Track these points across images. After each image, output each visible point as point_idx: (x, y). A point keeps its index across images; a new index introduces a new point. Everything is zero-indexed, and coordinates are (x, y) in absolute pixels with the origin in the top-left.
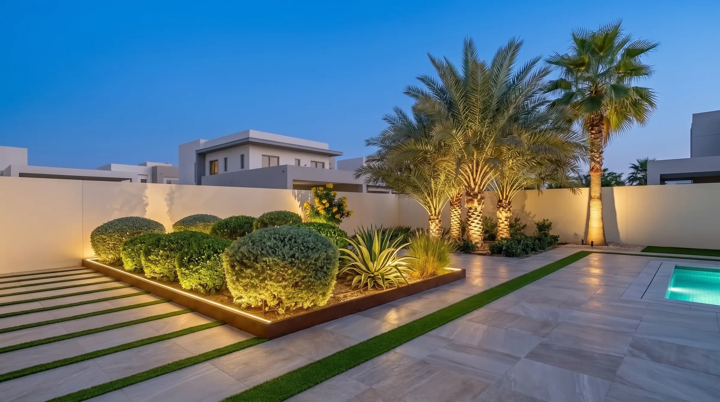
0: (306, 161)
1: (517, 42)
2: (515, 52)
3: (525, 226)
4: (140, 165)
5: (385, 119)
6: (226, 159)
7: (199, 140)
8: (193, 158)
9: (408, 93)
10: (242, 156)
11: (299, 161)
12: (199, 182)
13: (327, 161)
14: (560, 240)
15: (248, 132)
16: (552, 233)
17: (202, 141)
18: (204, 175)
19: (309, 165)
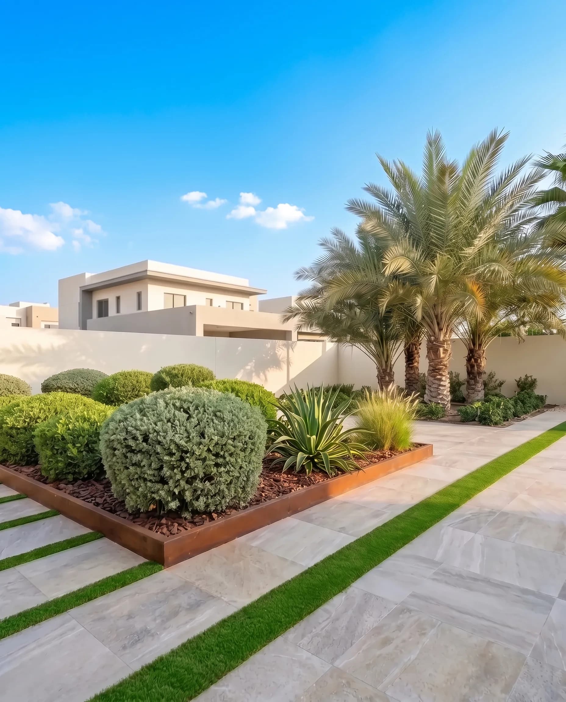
0: (220, 300)
1: (499, 137)
2: (497, 150)
3: (501, 384)
4: (11, 305)
5: (322, 245)
6: (118, 298)
7: (84, 275)
8: (77, 297)
9: (350, 209)
10: (139, 295)
11: (211, 300)
12: (84, 327)
13: (246, 301)
14: (547, 402)
15: (145, 263)
16: (538, 391)
17: (88, 275)
18: (91, 317)
19: (224, 305)
